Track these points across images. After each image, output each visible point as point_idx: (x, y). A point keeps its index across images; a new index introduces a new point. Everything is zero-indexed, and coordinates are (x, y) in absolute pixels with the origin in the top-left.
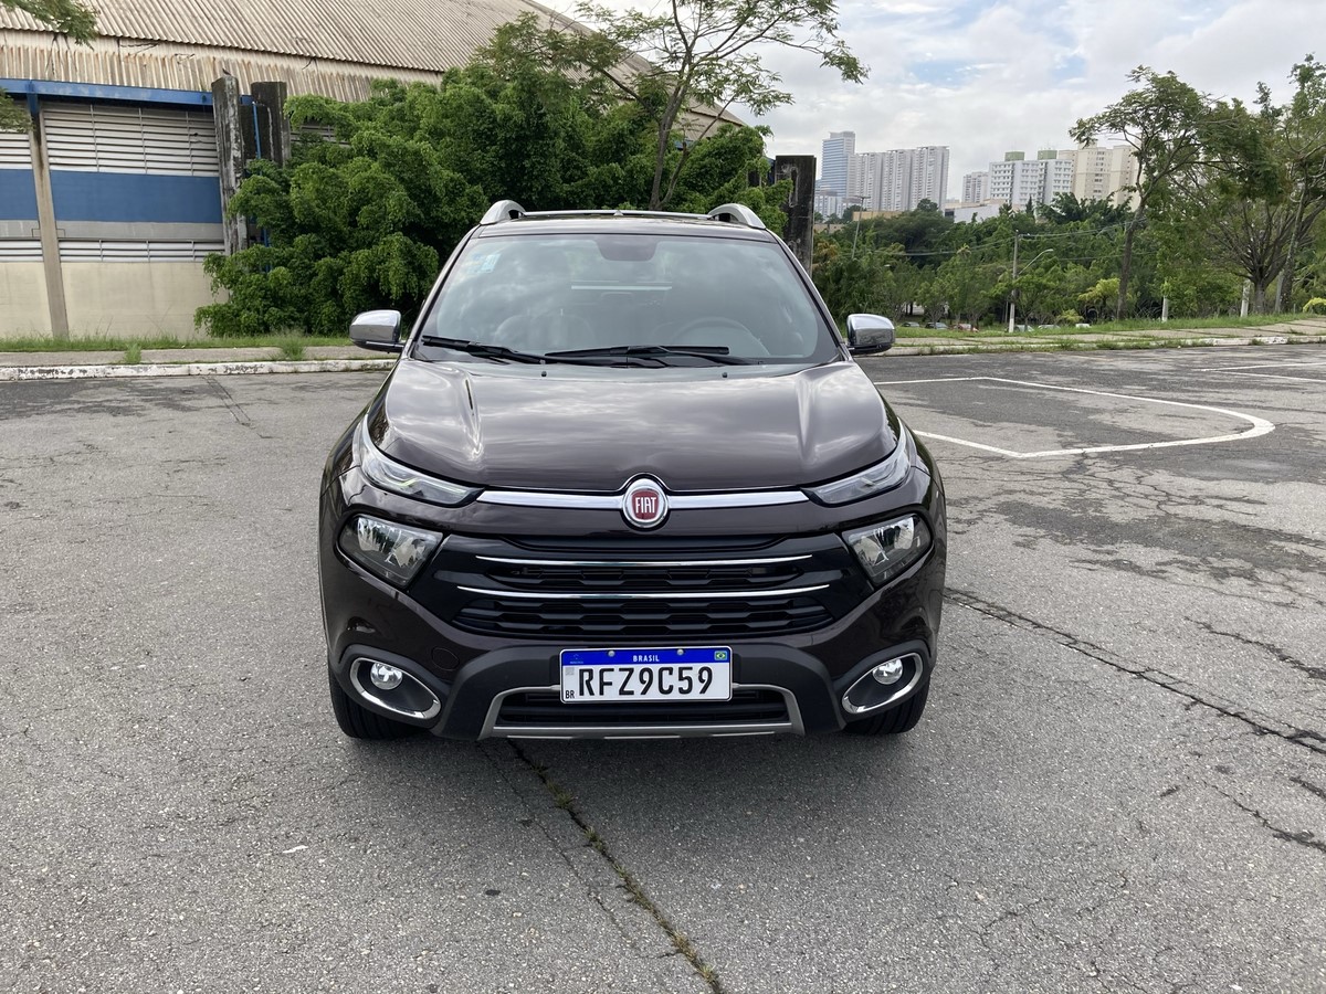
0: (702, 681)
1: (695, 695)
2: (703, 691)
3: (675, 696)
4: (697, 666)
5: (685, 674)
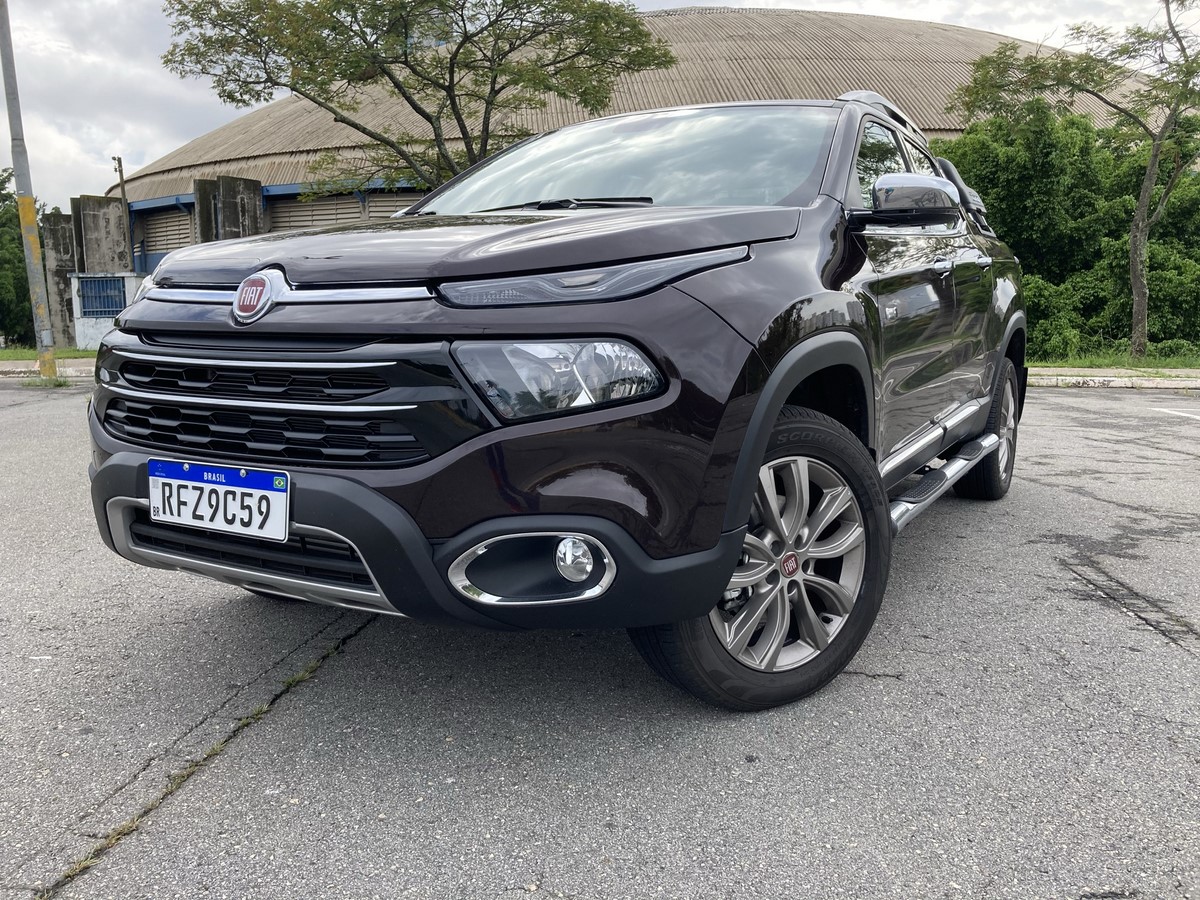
0: (261, 513)
1: (253, 531)
2: (261, 526)
3: (237, 528)
4: (258, 493)
5: (248, 501)
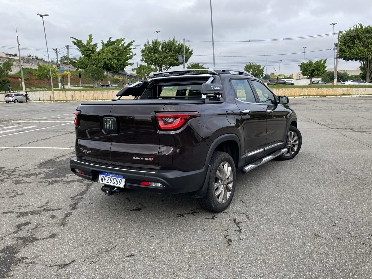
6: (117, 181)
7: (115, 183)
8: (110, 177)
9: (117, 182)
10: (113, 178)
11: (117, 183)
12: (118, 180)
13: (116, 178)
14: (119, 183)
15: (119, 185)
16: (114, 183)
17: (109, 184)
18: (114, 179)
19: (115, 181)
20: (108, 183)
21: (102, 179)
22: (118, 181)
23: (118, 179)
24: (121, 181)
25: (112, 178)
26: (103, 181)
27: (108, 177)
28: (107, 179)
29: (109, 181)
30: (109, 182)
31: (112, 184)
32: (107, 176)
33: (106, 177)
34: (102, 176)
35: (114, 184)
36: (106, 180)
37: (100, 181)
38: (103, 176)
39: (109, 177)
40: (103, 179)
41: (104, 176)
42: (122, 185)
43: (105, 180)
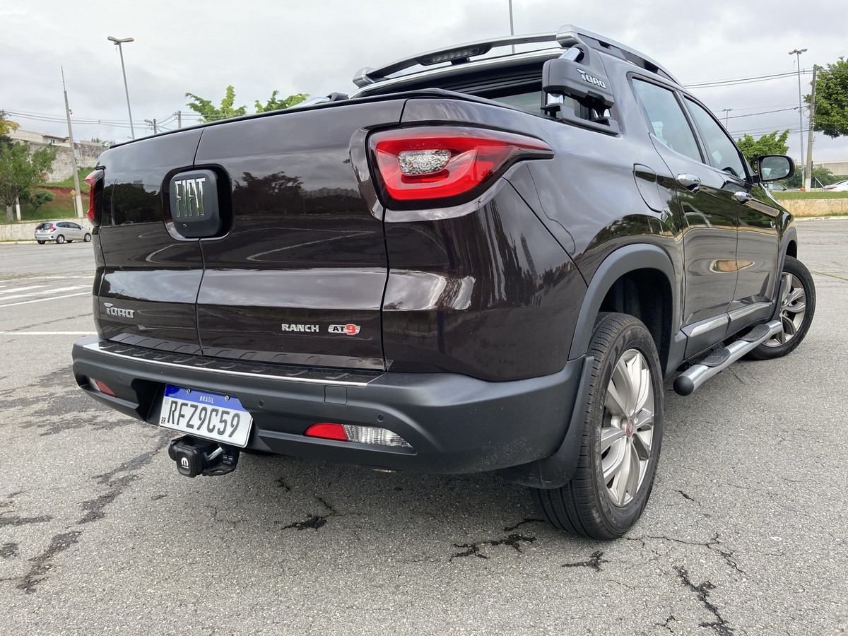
6: (221, 421)
7: (216, 430)
8: (201, 406)
9: (221, 426)
10: (210, 408)
11: (221, 430)
12: (228, 418)
13: (221, 409)
14: (229, 430)
15: (230, 436)
16: (211, 427)
17: (194, 431)
18: (214, 413)
19: (215, 421)
20: (192, 427)
21: (172, 413)
22: (225, 422)
23: (228, 413)
24: (236, 418)
25: (204, 409)
26: (176, 422)
27: (192, 406)
28: (188, 411)
29: (195, 421)
30: (196, 426)
31: (203, 433)
32: (190, 403)
33: (186, 405)
34: (173, 402)
35: (211, 431)
36: (183, 416)
37: (164, 421)
38: (176, 403)
39: (196, 407)
40: (177, 414)
41: (180, 401)
42: (240, 438)
43: (181, 416)
